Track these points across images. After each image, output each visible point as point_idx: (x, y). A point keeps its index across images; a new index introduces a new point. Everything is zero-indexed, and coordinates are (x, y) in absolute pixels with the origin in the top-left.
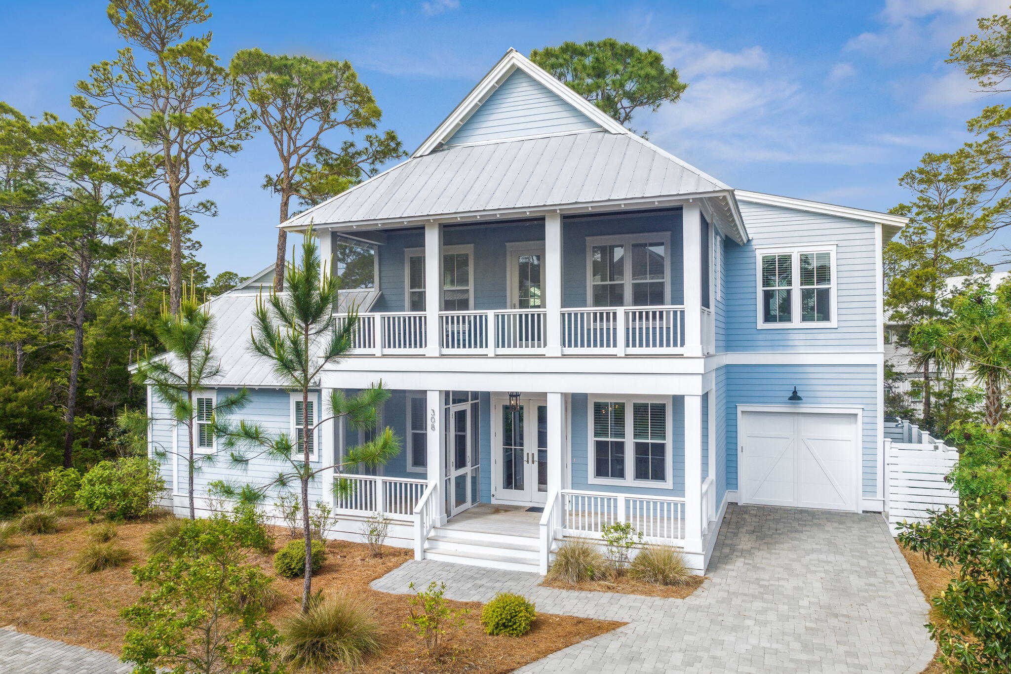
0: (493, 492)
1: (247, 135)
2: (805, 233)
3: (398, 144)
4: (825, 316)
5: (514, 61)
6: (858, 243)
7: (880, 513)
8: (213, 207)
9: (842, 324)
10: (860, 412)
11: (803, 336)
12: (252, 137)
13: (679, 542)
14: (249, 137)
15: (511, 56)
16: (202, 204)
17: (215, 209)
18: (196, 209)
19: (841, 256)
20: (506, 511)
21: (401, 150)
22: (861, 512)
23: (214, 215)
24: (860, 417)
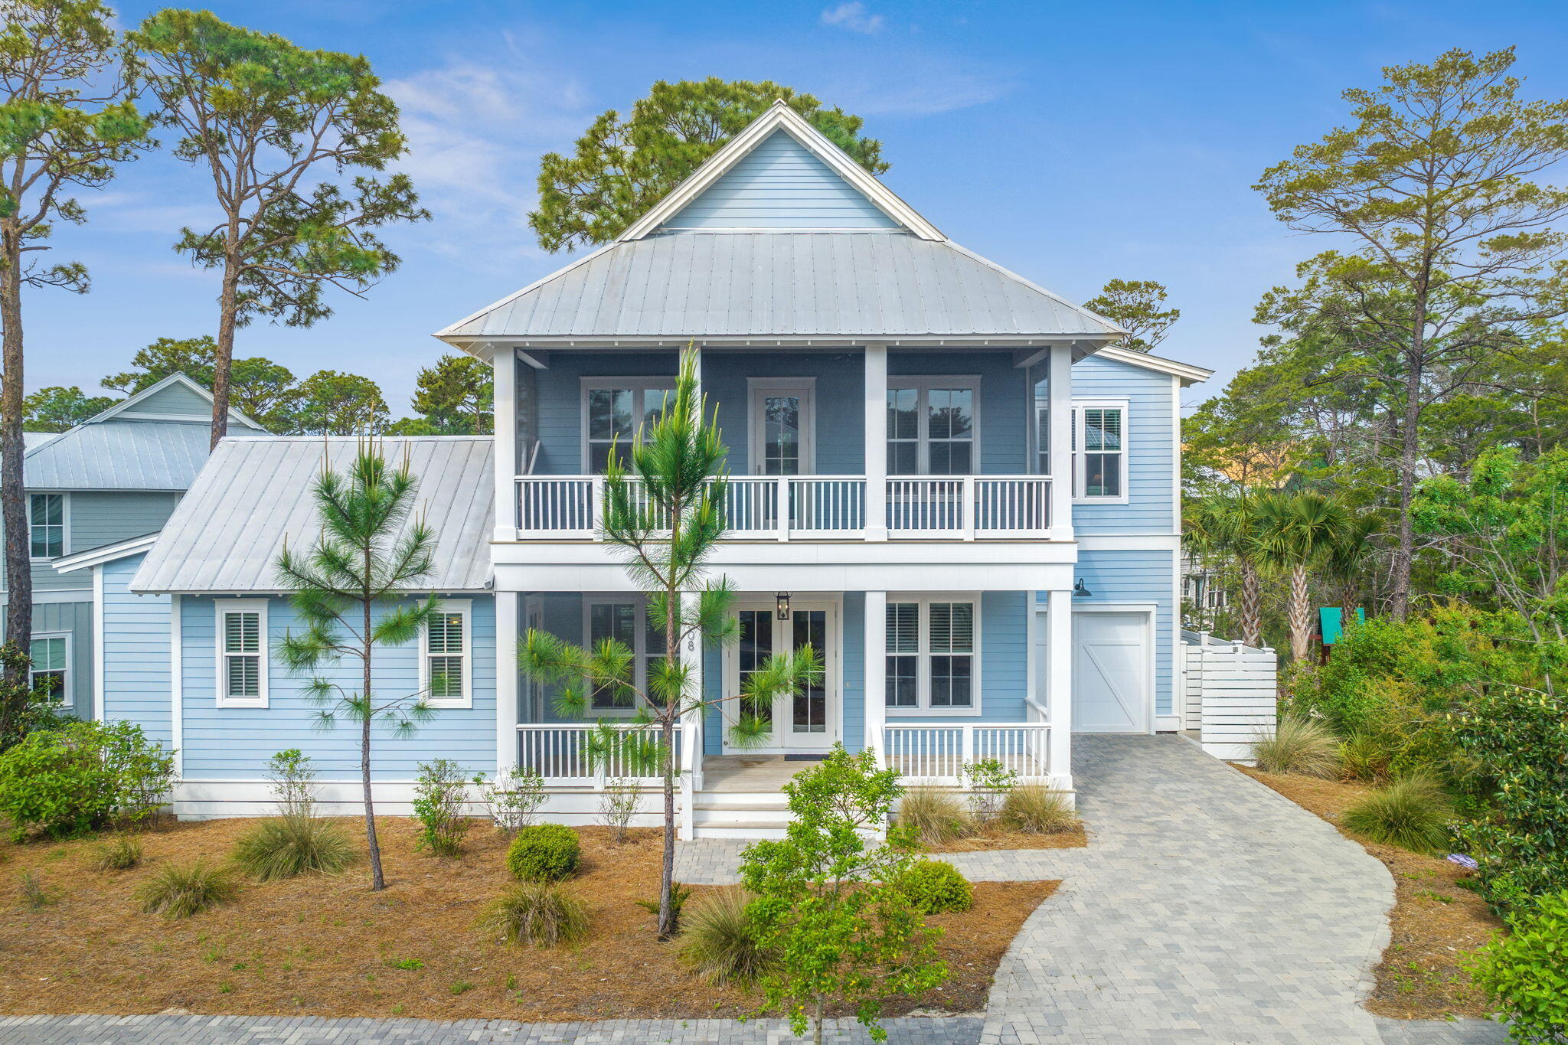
0: (724, 739)
1: (127, 152)
2: (1091, 383)
3: (412, 198)
4: (1113, 489)
5: (781, 118)
6: (1153, 398)
7: (1175, 732)
8: (81, 276)
9: (1135, 500)
10: (1153, 610)
11: (1088, 515)
12: (136, 157)
13: (1042, 780)
14: (130, 157)
15: (777, 111)
16: (62, 269)
17: (85, 280)
18: (49, 278)
19: (1134, 414)
20: (759, 763)
21: (416, 208)
22: (1154, 733)
23: (82, 291)
24: (1153, 618)
